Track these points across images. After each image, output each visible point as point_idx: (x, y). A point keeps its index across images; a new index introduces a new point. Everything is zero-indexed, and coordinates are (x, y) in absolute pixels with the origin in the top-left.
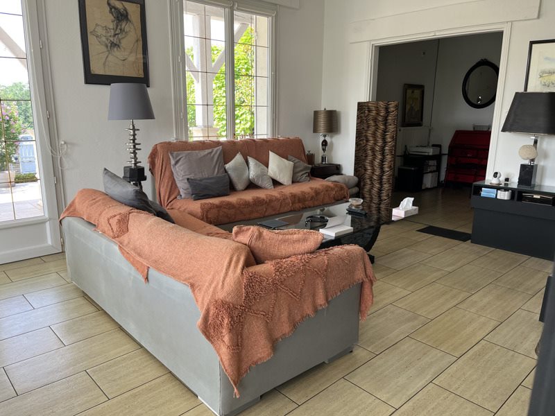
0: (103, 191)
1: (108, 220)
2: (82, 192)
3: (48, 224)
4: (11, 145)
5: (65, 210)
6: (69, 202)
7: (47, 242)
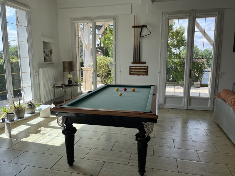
0: (232, 90)
1: (231, 100)
2: (224, 90)
3: (209, 100)
4: (201, 73)
5: (216, 95)
6: (218, 93)
7: (208, 106)
